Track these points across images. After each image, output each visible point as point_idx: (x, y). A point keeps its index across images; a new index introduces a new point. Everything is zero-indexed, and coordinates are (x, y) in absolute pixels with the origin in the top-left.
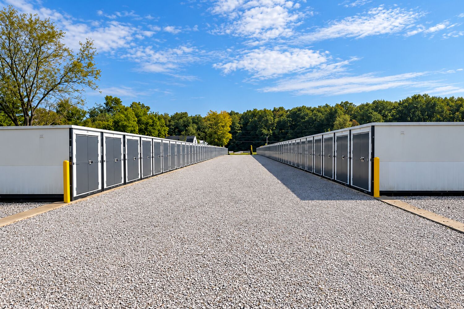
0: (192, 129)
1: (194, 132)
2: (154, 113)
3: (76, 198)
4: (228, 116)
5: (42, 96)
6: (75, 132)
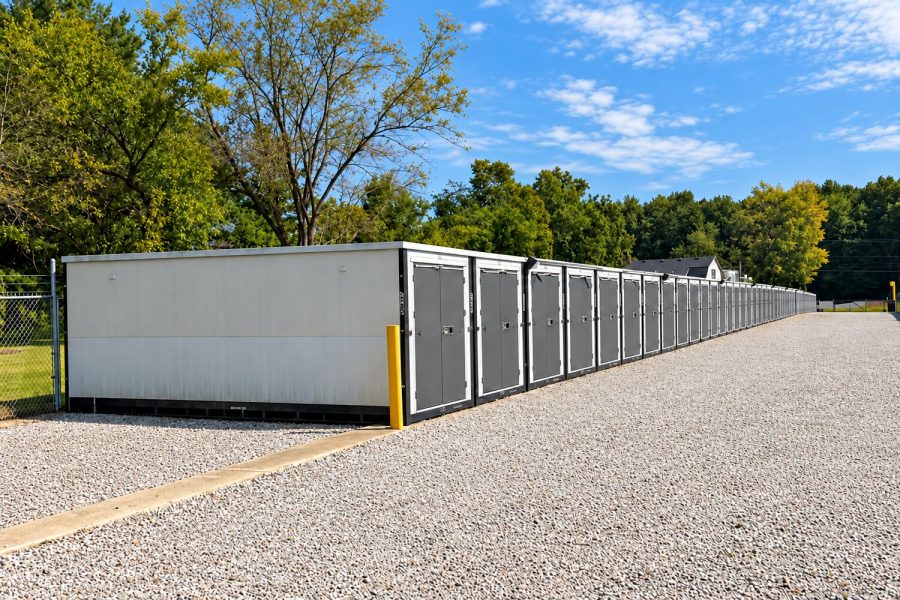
0: (702, 237)
1: (711, 244)
2: (599, 200)
3: (417, 418)
4: (814, 198)
5: (335, 170)
6: (412, 257)
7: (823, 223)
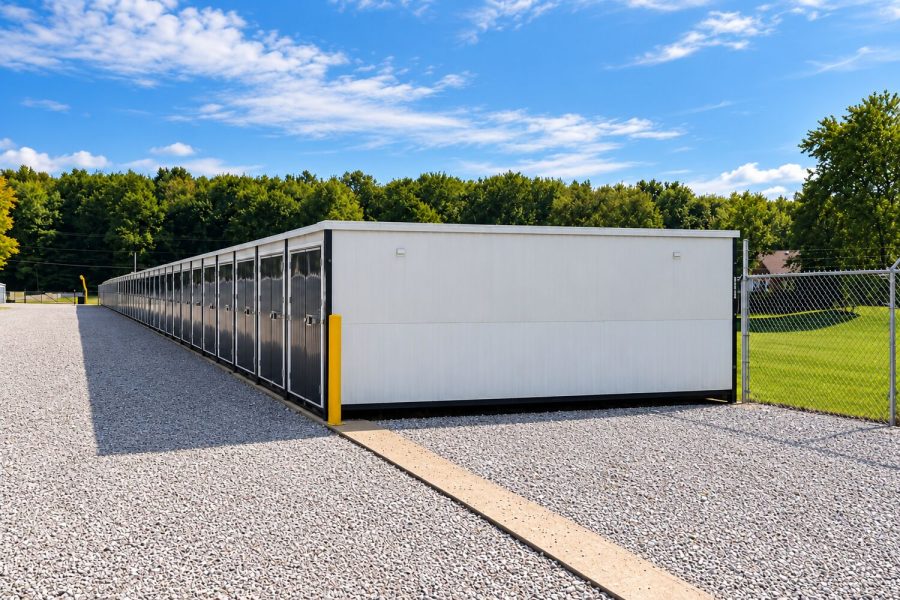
7: (10, 210)
